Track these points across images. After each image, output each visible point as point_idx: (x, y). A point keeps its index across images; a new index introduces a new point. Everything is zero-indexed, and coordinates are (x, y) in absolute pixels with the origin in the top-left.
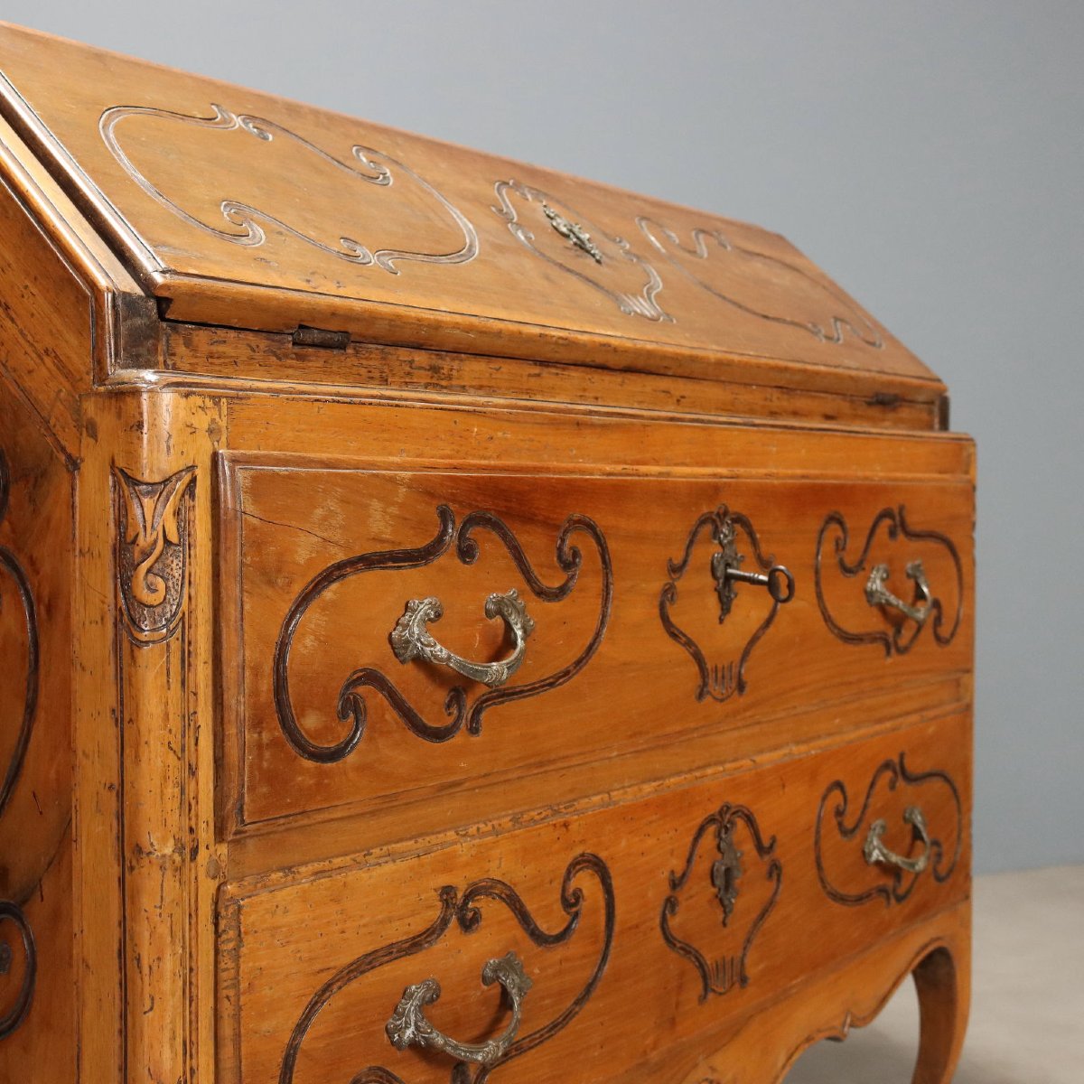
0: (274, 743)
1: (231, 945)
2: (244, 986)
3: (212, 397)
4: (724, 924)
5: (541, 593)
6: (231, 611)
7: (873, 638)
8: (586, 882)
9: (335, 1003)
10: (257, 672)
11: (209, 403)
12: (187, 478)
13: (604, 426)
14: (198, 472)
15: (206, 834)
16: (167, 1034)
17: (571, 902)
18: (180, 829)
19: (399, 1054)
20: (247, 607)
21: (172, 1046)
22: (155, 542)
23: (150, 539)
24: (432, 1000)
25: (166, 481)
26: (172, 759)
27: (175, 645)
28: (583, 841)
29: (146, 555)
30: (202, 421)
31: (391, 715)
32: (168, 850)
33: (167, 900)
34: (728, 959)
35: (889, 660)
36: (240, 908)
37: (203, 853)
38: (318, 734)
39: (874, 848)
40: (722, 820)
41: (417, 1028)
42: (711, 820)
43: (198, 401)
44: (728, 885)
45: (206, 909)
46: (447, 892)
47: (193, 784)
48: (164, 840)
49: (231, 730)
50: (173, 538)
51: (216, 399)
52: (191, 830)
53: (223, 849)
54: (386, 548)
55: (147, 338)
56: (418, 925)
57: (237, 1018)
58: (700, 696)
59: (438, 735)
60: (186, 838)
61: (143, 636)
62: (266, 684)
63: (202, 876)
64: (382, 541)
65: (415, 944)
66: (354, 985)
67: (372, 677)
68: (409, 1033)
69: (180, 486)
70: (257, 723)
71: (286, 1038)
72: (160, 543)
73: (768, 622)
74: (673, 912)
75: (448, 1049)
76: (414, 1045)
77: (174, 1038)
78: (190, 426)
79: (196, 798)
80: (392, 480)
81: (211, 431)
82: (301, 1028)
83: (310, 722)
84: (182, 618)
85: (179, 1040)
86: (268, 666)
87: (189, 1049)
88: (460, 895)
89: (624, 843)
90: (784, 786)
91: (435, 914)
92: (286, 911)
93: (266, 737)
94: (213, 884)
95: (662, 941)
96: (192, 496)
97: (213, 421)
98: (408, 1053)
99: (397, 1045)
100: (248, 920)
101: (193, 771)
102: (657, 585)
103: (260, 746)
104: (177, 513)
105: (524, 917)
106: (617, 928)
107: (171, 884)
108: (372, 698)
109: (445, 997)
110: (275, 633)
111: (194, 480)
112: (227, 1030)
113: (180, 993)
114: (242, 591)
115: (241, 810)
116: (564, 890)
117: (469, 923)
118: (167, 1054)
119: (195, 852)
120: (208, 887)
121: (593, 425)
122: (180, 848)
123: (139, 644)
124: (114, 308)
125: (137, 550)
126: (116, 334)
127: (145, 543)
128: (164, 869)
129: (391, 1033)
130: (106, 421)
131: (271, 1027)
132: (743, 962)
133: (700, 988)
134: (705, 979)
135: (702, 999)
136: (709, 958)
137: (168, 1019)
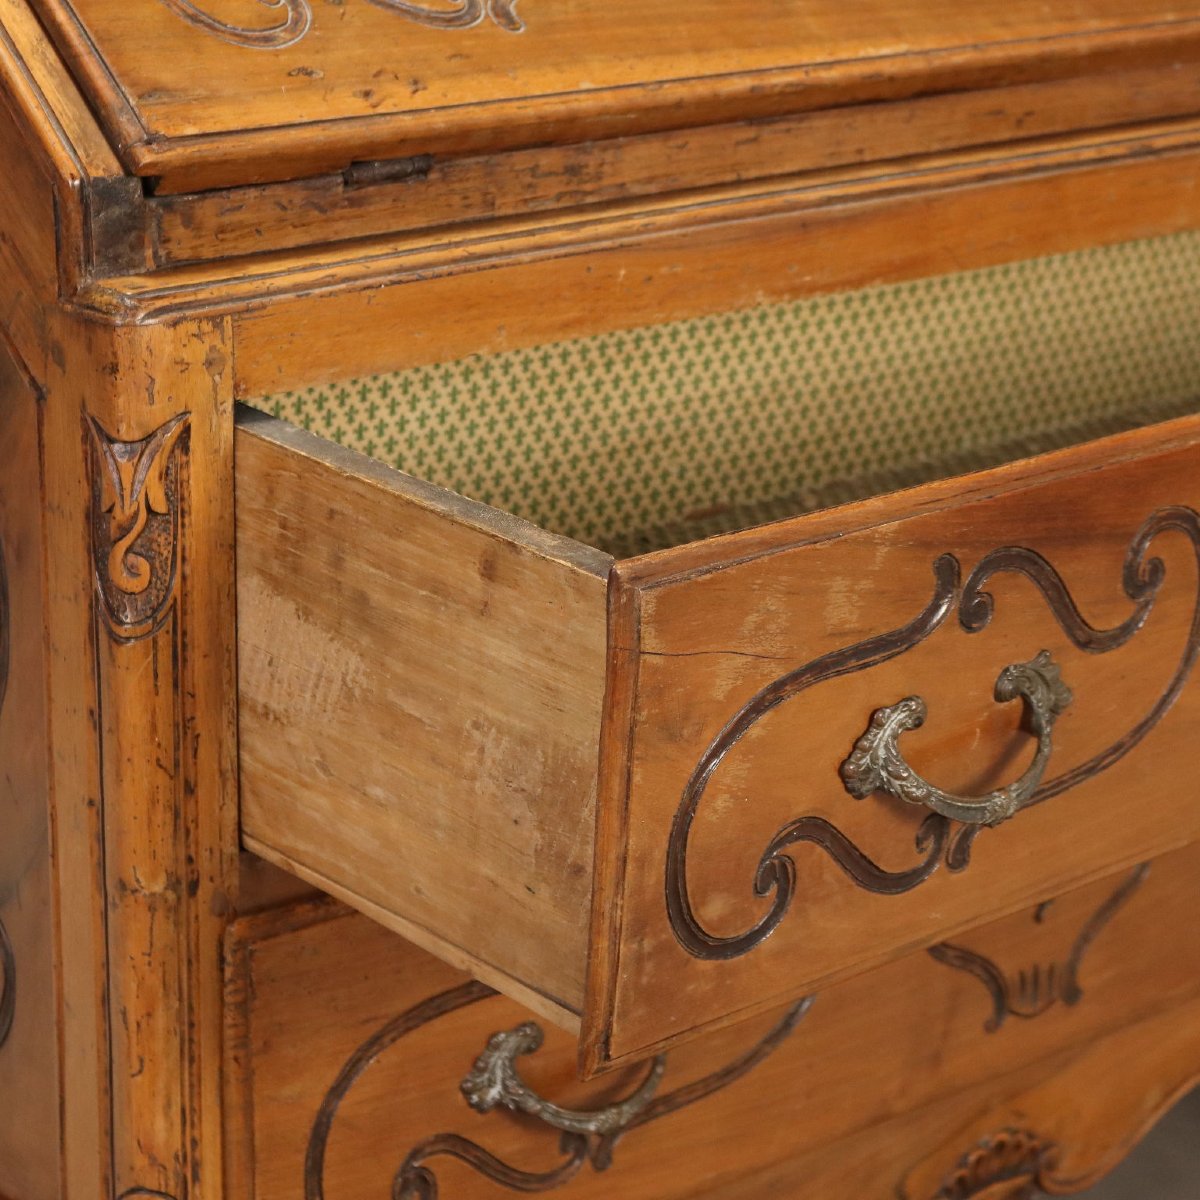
2: (255, 1045)
3: (211, 318)
4: (1039, 920)
9: (386, 1059)
11: (207, 327)
12: (176, 429)
14: (192, 418)
15: (209, 863)
16: (160, 1101)
18: (176, 860)
19: (482, 1118)
21: (167, 1114)
22: (136, 514)
23: (129, 511)
24: (529, 1050)
25: (148, 438)
26: (162, 778)
27: (164, 640)
29: (124, 531)
30: (197, 352)
32: (159, 886)
33: (158, 944)
36: (251, 956)
37: (204, 888)
41: (505, 1087)
43: (193, 327)
45: (208, 954)
47: (190, 807)
48: (151, 876)
50: (160, 506)
51: (216, 321)
52: (190, 860)
53: (233, 880)
55: (130, 229)
57: (249, 1081)
60: (182, 870)
61: (122, 633)
66: (414, 1037)
68: (496, 1091)
69: (169, 438)
71: (317, 1104)
72: (143, 513)
75: (546, 1116)
76: (499, 1105)
77: (168, 1105)
78: (182, 362)
79: (196, 821)
81: (209, 363)
82: (337, 1090)
84: (173, 607)
85: (176, 1110)
87: (189, 1118)
96: (186, 450)
97: (213, 348)
99: (479, 1108)
101: (190, 788)
104: (164, 475)
107: (163, 927)
111: (187, 429)
112: (234, 1096)
113: (176, 1054)
118: (160, 1124)
119: (194, 887)
120: (210, 928)
122: (173, 882)
123: (117, 640)
124: (84, 201)
125: (113, 525)
126: (87, 236)
127: (120, 516)
128: (152, 909)
129: (467, 1093)
130: (75, 352)
131: (294, 1092)
132: (1072, 969)
133: (988, 1010)
134: (999, 998)
135: (992, 1026)
136: (1008, 968)
137: (161, 1084)
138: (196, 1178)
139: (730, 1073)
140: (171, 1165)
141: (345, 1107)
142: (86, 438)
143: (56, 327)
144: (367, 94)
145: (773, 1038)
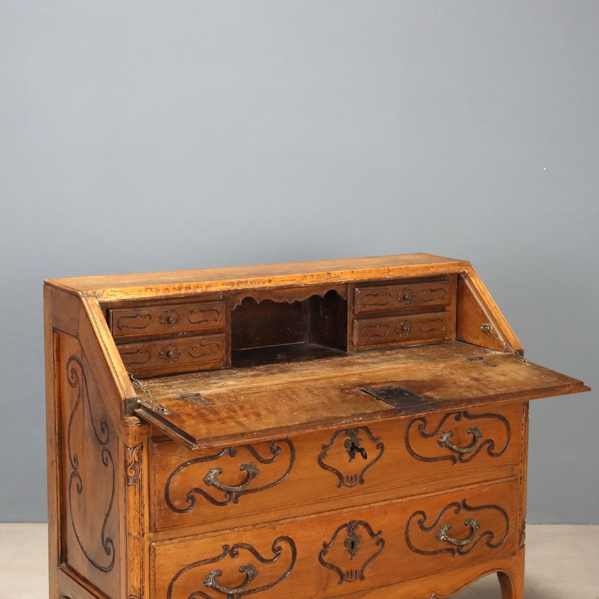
0: (165, 509)
1: (153, 558)
2: (157, 568)
4: (351, 559)
5: (263, 461)
6: (152, 478)
7: (444, 458)
8: (284, 545)
9: (186, 573)
10: (159, 492)
11: (147, 427)
12: (140, 446)
14: (144, 444)
15: (146, 530)
17: (276, 551)
18: (139, 529)
19: (208, 589)
20: (156, 476)
21: (137, 580)
22: (132, 462)
23: (131, 461)
24: (219, 576)
25: (134, 448)
26: (136, 513)
27: (137, 485)
28: (281, 533)
29: (130, 465)
30: (146, 431)
31: (204, 500)
32: (136, 534)
33: (136, 546)
34: (354, 570)
35: (456, 465)
36: (155, 549)
37: (146, 535)
38: (179, 506)
39: (442, 535)
40: (351, 526)
41: (213, 583)
42: (345, 525)
43: (144, 427)
44: (353, 547)
45: (147, 549)
46: (226, 547)
47: (143, 519)
48: (135, 532)
49: (152, 507)
50: (137, 460)
52: (143, 529)
53: (152, 534)
54: (203, 456)
56: (214, 555)
57: (155, 575)
58: (339, 486)
59: (223, 504)
60: (141, 531)
61: (129, 484)
62: (163, 495)
63: (145, 540)
64: (201, 454)
65: (214, 560)
66: (192, 570)
67: (198, 490)
68: (211, 583)
69: (139, 448)
70: (160, 504)
72: (133, 462)
73: (377, 459)
74: (324, 555)
75: (221, 589)
77: (137, 578)
78: (141, 433)
79: (144, 522)
81: (147, 433)
82: (174, 579)
83: (176, 503)
84: (139, 480)
85: (139, 580)
86: (163, 490)
87: (142, 581)
88: (230, 547)
89: (301, 533)
90: (386, 514)
91: (221, 552)
92: (169, 550)
93: (162, 508)
94: (149, 543)
95: (319, 563)
96: (142, 450)
97: (148, 431)
98: (211, 588)
99: (207, 586)
100: (157, 552)
101: (143, 515)
102: (317, 453)
103: (160, 510)
104: (138, 455)
105: (256, 554)
106: (297, 558)
107: (137, 543)
108: (198, 496)
109: (223, 574)
110: (165, 482)
111: (143, 446)
112: (152, 578)
113: (139, 568)
114: (155, 473)
115: (155, 525)
116: (273, 547)
117: (233, 554)
118: (136, 582)
119: (143, 535)
120: (147, 543)
122: (139, 534)
123: (129, 486)
124: (125, 402)
125: (128, 463)
126: (126, 409)
127: (129, 462)
128: (134, 538)
129: (205, 583)
130: (123, 430)
131: (165, 579)
132: (362, 571)
133: (339, 578)
134: (342, 576)
135: (339, 583)
136: (344, 570)
137: (136, 574)
138: (143, 595)
139: (269, 586)
140: (138, 591)
141: (175, 583)
142: (124, 447)
143: (120, 425)
145: (280, 579)
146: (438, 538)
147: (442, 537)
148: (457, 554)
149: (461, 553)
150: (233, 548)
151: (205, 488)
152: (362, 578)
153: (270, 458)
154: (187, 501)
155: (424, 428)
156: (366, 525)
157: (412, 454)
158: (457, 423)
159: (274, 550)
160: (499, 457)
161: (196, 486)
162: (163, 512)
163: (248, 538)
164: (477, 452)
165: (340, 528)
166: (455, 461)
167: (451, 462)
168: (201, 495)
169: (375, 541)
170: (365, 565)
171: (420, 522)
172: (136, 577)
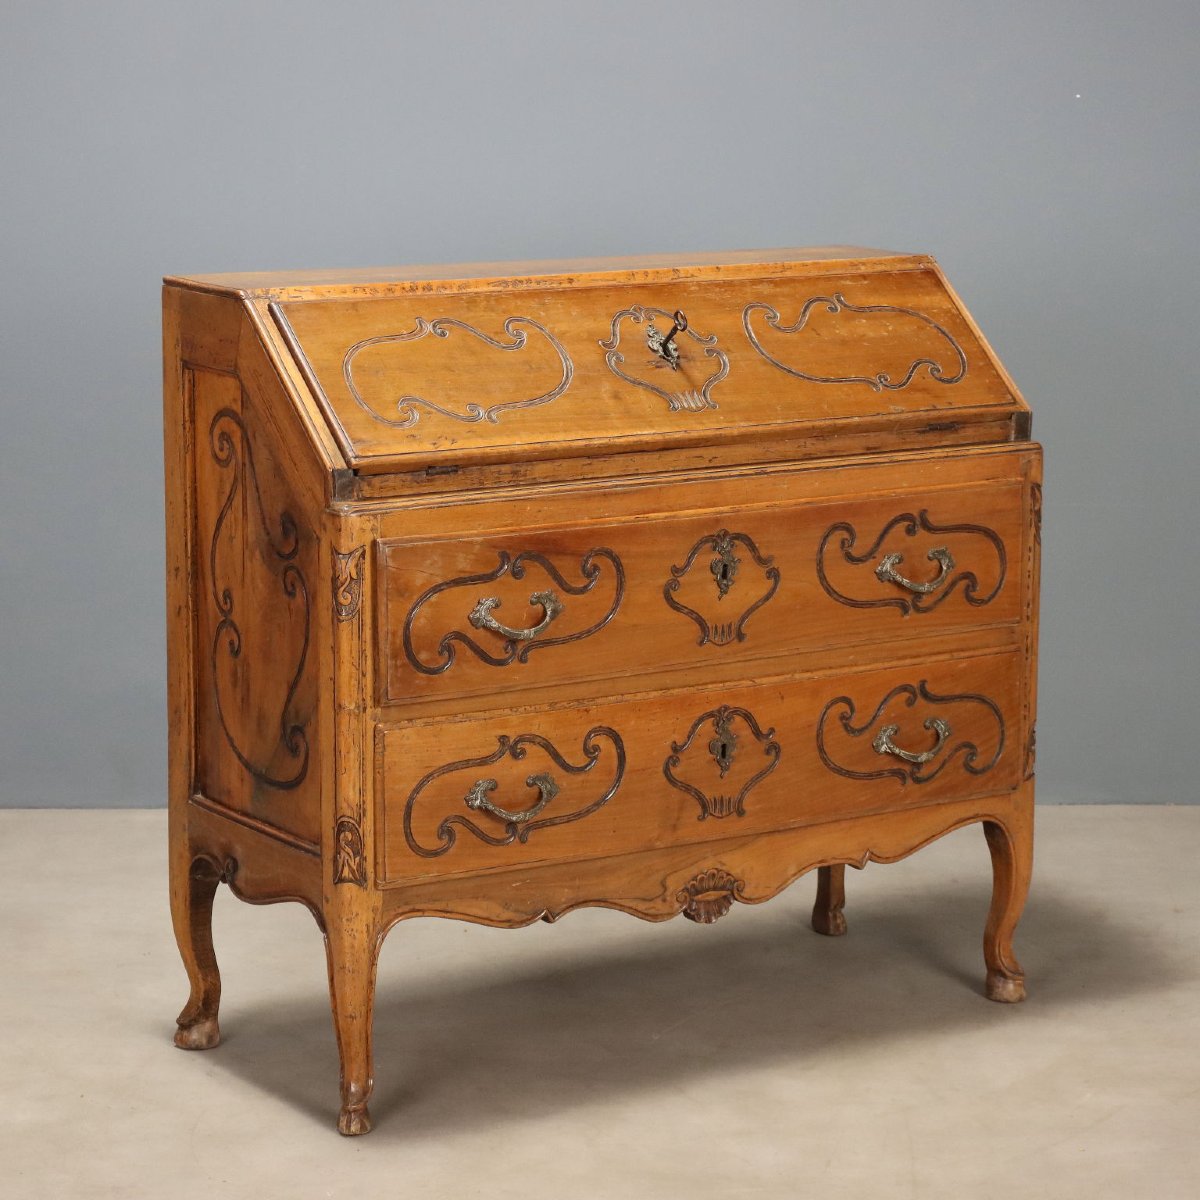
0: (403, 665)
1: (381, 750)
2: (386, 768)
3: (373, 515)
4: (722, 777)
5: (569, 590)
6: (382, 609)
7: (886, 603)
8: (604, 743)
9: (434, 783)
10: (394, 634)
11: (371, 518)
12: (361, 551)
13: (624, 493)
14: (366, 547)
15: (369, 702)
16: (352, 784)
17: (591, 752)
18: (358, 699)
19: (472, 812)
20: (390, 607)
21: (354, 790)
22: (346, 579)
23: (344, 577)
24: (492, 789)
25: (350, 554)
26: (354, 670)
27: (355, 621)
28: (599, 720)
29: (343, 584)
30: (370, 526)
31: (469, 653)
32: (352, 707)
33: (352, 728)
34: (726, 798)
35: (907, 617)
36: (384, 736)
37: (369, 710)
38: (427, 661)
39: (882, 744)
40: (721, 717)
41: (481, 800)
42: (711, 715)
43: (366, 518)
44: (724, 755)
45: (370, 734)
46: (503, 739)
47: (363, 681)
48: (350, 703)
49: (382, 660)
50: (354, 576)
51: (375, 516)
52: (363, 700)
53: (379, 710)
54: (467, 575)
55: (349, 486)
56: (485, 752)
57: (383, 781)
58: (701, 643)
59: (501, 663)
60: (361, 702)
61: (341, 618)
62: (399, 641)
63: (368, 718)
64: (464, 572)
65: (483, 761)
66: (446, 776)
67: (459, 636)
68: (478, 802)
69: (358, 554)
70: (395, 656)
71: (409, 793)
72: (349, 578)
73: (767, 598)
74: (674, 765)
75: (496, 812)
76: (480, 808)
77: (354, 787)
78: (362, 529)
79: (365, 686)
80: (471, 543)
81: (372, 530)
82: (417, 790)
83: (423, 656)
84: (358, 611)
85: (357, 788)
86: (400, 632)
87: (362, 792)
88: (512, 741)
89: (633, 723)
90: (782, 698)
91: (497, 748)
92: (408, 738)
93: (399, 663)
94: (373, 724)
95: (665, 779)
96: (364, 558)
97: (373, 525)
98: (477, 812)
99: (472, 807)
100: (387, 740)
101: (364, 675)
102: (663, 581)
103: (396, 667)
104: (357, 566)
105: (556, 756)
106: (627, 767)
107: (354, 722)
108: (458, 645)
109: (501, 788)
110: (404, 618)
111: (364, 551)
112: (378, 787)
113: (357, 767)
114: (387, 600)
115: (387, 694)
116: (585, 744)
117: (516, 755)
118: (351, 793)
119: (365, 709)
120: (371, 724)
121: (617, 494)
122: (358, 707)
123: (340, 621)
124: (333, 476)
125: (339, 582)
126: (334, 487)
127: (342, 579)
128: (350, 715)
129: (467, 801)
130: (329, 525)
131: (400, 788)
132: (740, 801)
133: (699, 811)
134: (704, 807)
135: (701, 818)
136: (708, 795)
137: (352, 778)
138: (364, 815)
139: (577, 816)
140: (355, 808)
141: (419, 797)
142: (332, 553)
143: (324, 517)
144: (435, 444)
145: (597, 804)
146: (876, 749)
147: (883, 748)
148: (909, 781)
149: (918, 781)
150: (516, 743)
151: (471, 633)
152: (741, 813)
153: (582, 586)
154: (441, 653)
155: (851, 546)
156: (748, 717)
157: (830, 591)
158: (910, 539)
159: (586, 751)
160: (985, 607)
161: (455, 628)
162: (400, 670)
163: (541, 727)
164: (946, 594)
165: (701, 720)
166: (905, 610)
167: (898, 611)
168: (463, 644)
169: (764, 745)
170: (746, 789)
171: (843, 717)
172: (351, 786)
